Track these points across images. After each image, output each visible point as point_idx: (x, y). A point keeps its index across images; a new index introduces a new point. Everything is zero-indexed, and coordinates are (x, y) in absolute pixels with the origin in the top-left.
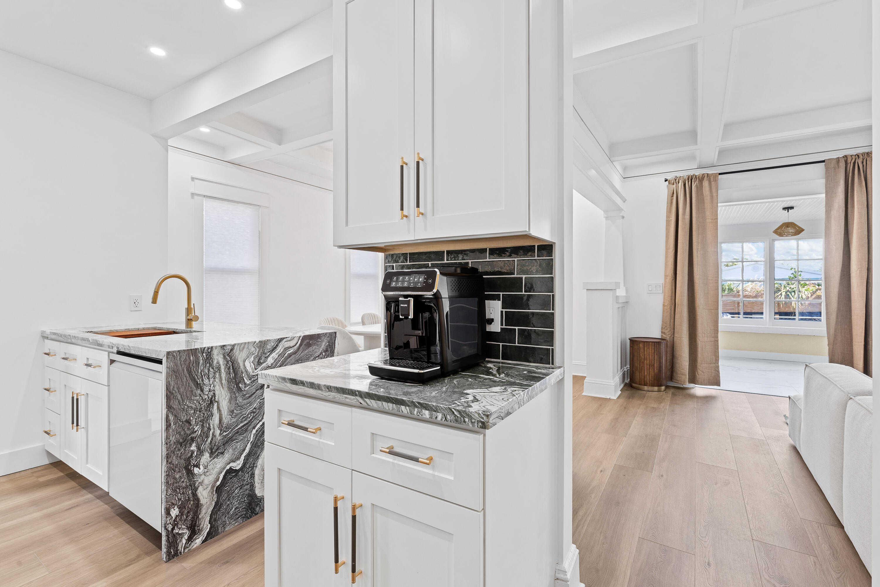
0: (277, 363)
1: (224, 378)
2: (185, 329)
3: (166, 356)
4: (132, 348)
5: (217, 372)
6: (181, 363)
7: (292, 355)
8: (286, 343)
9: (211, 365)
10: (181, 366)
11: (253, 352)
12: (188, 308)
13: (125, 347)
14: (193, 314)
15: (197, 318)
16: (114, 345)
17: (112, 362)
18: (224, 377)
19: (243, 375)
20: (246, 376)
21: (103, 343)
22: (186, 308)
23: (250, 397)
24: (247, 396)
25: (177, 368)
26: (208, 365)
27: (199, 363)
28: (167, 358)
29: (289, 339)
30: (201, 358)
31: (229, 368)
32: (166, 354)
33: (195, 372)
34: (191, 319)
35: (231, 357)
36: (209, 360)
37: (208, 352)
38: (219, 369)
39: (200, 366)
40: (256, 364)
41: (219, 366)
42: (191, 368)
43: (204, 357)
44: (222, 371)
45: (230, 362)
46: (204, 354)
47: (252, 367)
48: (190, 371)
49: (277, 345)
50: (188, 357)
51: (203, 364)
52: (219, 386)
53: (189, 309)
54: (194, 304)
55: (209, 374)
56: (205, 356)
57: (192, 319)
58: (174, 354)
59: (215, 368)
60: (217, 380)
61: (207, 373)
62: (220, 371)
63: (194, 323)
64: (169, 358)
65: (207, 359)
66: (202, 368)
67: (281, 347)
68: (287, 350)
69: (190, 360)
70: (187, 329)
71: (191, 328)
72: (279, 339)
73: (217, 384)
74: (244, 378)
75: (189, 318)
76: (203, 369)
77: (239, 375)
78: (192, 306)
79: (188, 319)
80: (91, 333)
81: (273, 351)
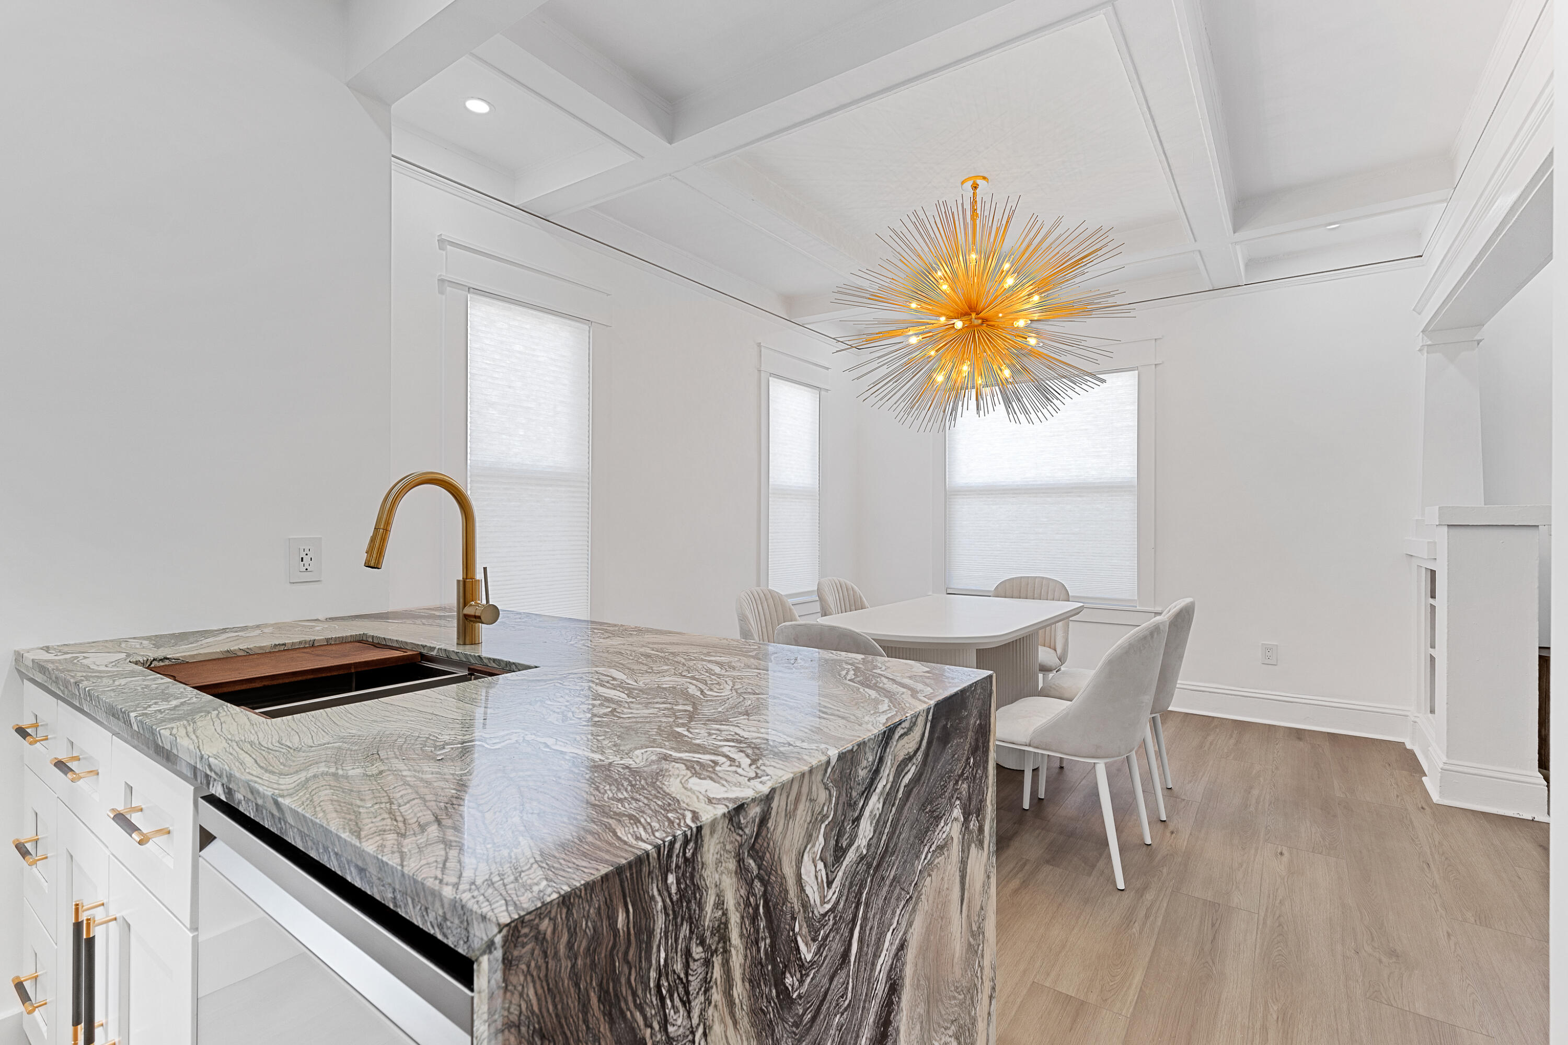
0: (880, 832)
1: (737, 974)
2: (454, 648)
3: (498, 953)
4: (290, 820)
5: (716, 950)
6: (573, 966)
7: (912, 789)
8: (902, 742)
9: (694, 922)
10: (577, 985)
11: (823, 809)
12: (464, 582)
13: (260, 802)
14: (484, 602)
15: (494, 613)
16: (213, 775)
17: (206, 838)
18: (738, 966)
19: (797, 929)
20: (805, 930)
21: (175, 751)
22: (458, 581)
23: (814, 1019)
24: (808, 1017)
25: (555, 1006)
26: (685, 930)
27: (651, 933)
28: (508, 963)
29: (906, 725)
30: (660, 904)
31: (754, 919)
32: (498, 940)
33: (634, 994)
34: (475, 617)
35: (762, 859)
36: (689, 902)
37: (686, 860)
38: (722, 930)
39: (655, 950)
40: (830, 860)
41: (723, 920)
42: (616, 981)
43: (670, 895)
44: (733, 942)
45: (757, 884)
46: (671, 879)
47: (819, 880)
48: (616, 995)
49: (881, 760)
50: (609, 918)
51: (666, 933)
52: (722, 1021)
53: (468, 585)
54: (485, 569)
55: (687, 974)
56: (674, 889)
57: (479, 617)
58: (545, 925)
59: (708, 934)
60: (717, 996)
61: (682, 975)
62: (725, 943)
63: (485, 631)
64: (520, 958)
65: (680, 900)
66: (663, 955)
67: (889, 763)
68: (902, 771)
69: (615, 931)
70: (461, 650)
71: (474, 642)
72: (885, 732)
73: (716, 1015)
74: (799, 939)
75: (468, 611)
76: (666, 960)
77: (785, 933)
78: (479, 576)
79: (466, 617)
80: (152, 666)
81: (871, 787)
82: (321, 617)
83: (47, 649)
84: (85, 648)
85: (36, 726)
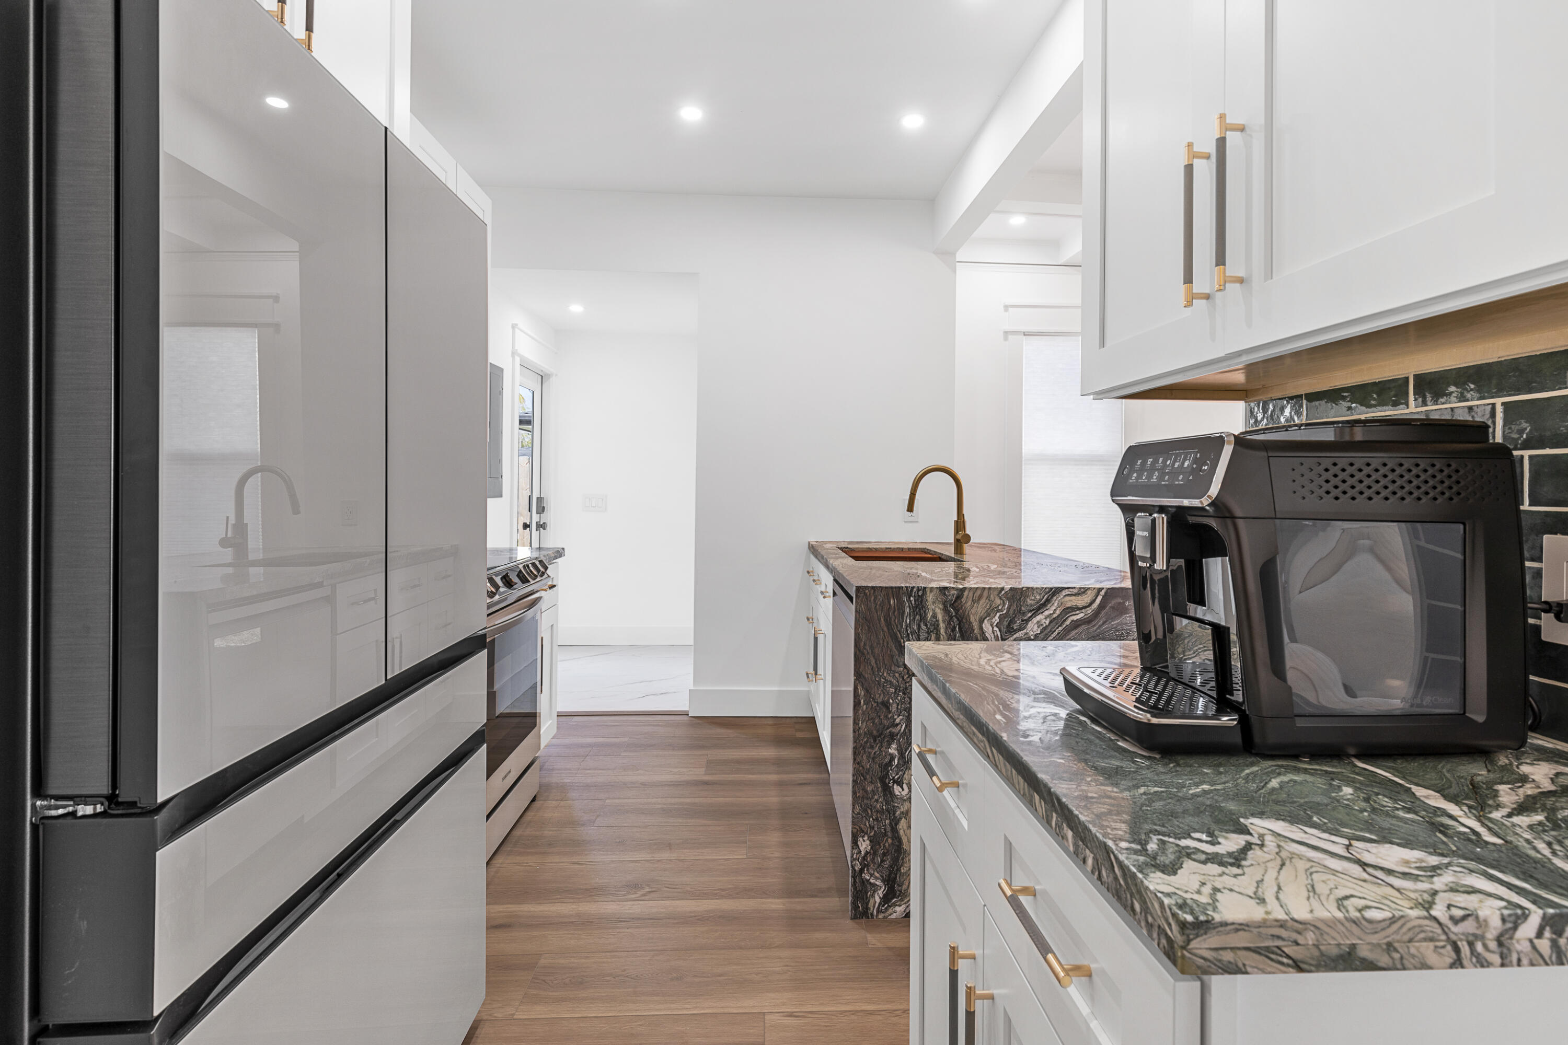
0: (1049, 632)
2: (952, 555)
5: (933, 631)
6: (876, 607)
7: (1083, 623)
8: (1068, 598)
9: (923, 618)
10: (877, 612)
11: (998, 607)
14: (963, 532)
15: (966, 539)
16: (839, 574)
21: (835, 571)
22: (955, 520)
25: (870, 614)
26: (918, 617)
27: (903, 612)
29: (1075, 591)
30: (907, 605)
31: (953, 630)
33: (897, 626)
34: (959, 540)
35: (958, 611)
36: (920, 609)
37: (919, 596)
38: (936, 626)
39: (905, 617)
40: (1004, 629)
41: (936, 622)
42: (890, 619)
43: (911, 603)
44: (941, 632)
45: (955, 619)
46: (912, 599)
47: (996, 635)
48: (890, 622)
49: (1048, 601)
50: (887, 600)
51: (910, 614)
53: (959, 523)
55: (919, 632)
56: (913, 602)
57: (961, 540)
58: (866, 591)
59: (929, 624)
61: (917, 631)
62: (937, 631)
64: (859, 596)
65: (916, 607)
66: (908, 620)
67: (1056, 604)
68: (1070, 612)
69: (890, 605)
70: (955, 556)
71: (961, 554)
72: (1052, 589)
75: (958, 537)
76: (910, 622)
78: (963, 519)
79: (957, 540)
80: (842, 549)
81: (1038, 610)
82: (918, 541)
83: (817, 542)
84: (826, 542)
85: (813, 572)
